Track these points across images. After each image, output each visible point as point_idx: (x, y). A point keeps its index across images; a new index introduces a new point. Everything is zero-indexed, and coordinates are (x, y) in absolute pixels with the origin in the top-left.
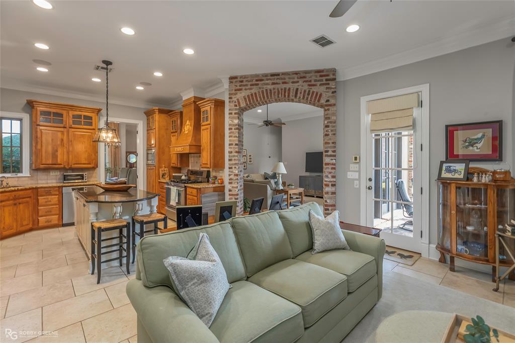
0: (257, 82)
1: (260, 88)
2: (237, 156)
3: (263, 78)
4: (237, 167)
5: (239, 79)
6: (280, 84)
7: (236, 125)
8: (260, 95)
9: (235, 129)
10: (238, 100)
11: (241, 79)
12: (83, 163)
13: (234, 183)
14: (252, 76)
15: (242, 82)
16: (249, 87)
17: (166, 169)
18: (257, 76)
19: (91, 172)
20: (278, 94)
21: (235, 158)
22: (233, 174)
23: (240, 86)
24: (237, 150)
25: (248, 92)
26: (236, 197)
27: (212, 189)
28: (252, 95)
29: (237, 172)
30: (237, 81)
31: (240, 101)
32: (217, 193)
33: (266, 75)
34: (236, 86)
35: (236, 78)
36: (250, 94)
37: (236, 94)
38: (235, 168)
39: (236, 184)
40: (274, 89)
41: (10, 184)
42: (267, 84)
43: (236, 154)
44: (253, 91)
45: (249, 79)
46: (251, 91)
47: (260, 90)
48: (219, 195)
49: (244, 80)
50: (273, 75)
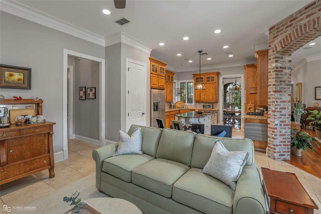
0: (291, 23)
1: (294, 27)
2: (274, 95)
3: (297, 16)
4: (274, 105)
5: (276, 27)
6: (316, 13)
7: (274, 68)
8: (294, 34)
9: (273, 72)
10: (275, 46)
11: (278, 26)
12: (210, 100)
13: (272, 118)
14: (286, 19)
15: (278, 28)
16: (284, 30)
17: (252, 104)
18: (291, 16)
19: (216, 104)
20: (314, 25)
21: (272, 97)
22: (271, 110)
23: (277, 33)
24: (274, 89)
25: (283, 36)
26: (274, 130)
27: (258, 120)
28: (287, 37)
29: (274, 109)
30: (275, 30)
31: (277, 46)
32: (260, 124)
33: (300, 11)
34: (274, 34)
35: (273, 27)
36: (285, 36)
37: (273, 41)
38: (273, 105)
39: (274, 119)
40: (309, 21)
41: (188, 108)
42: (302, 20)
43: (273, 93)
44: (287, 33)
45: (284, 23)
46: (286, 34)
47: (294, 29)
48: (263, 126)
49: (280, 26)
50: (307, 8)
